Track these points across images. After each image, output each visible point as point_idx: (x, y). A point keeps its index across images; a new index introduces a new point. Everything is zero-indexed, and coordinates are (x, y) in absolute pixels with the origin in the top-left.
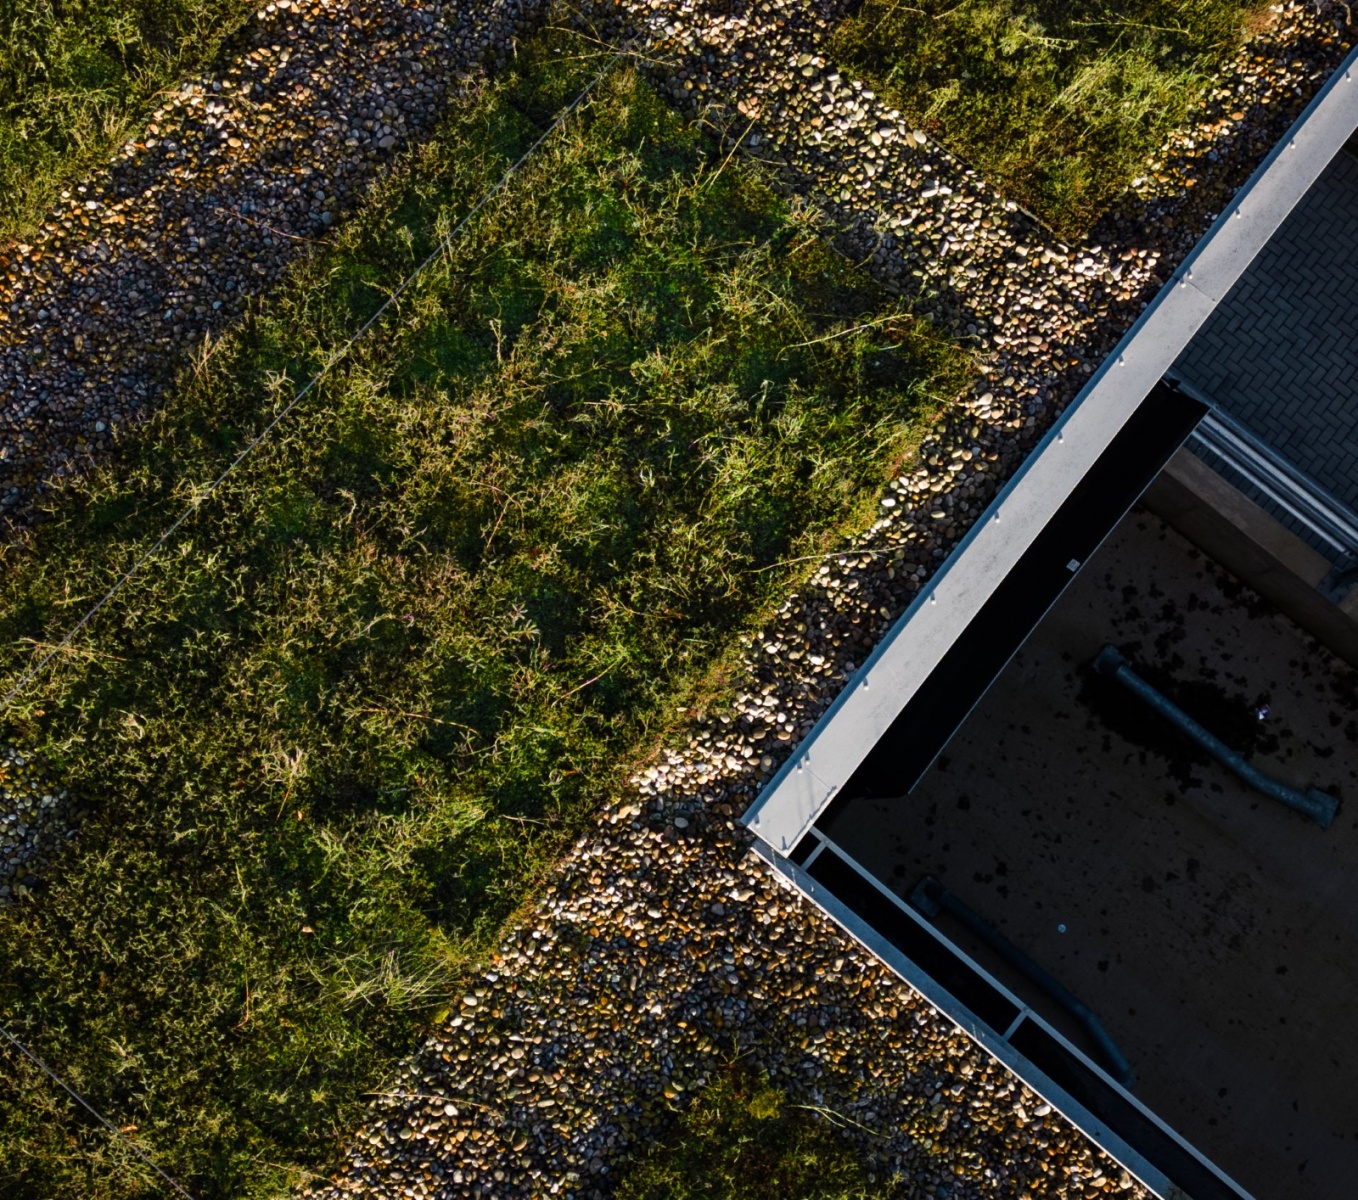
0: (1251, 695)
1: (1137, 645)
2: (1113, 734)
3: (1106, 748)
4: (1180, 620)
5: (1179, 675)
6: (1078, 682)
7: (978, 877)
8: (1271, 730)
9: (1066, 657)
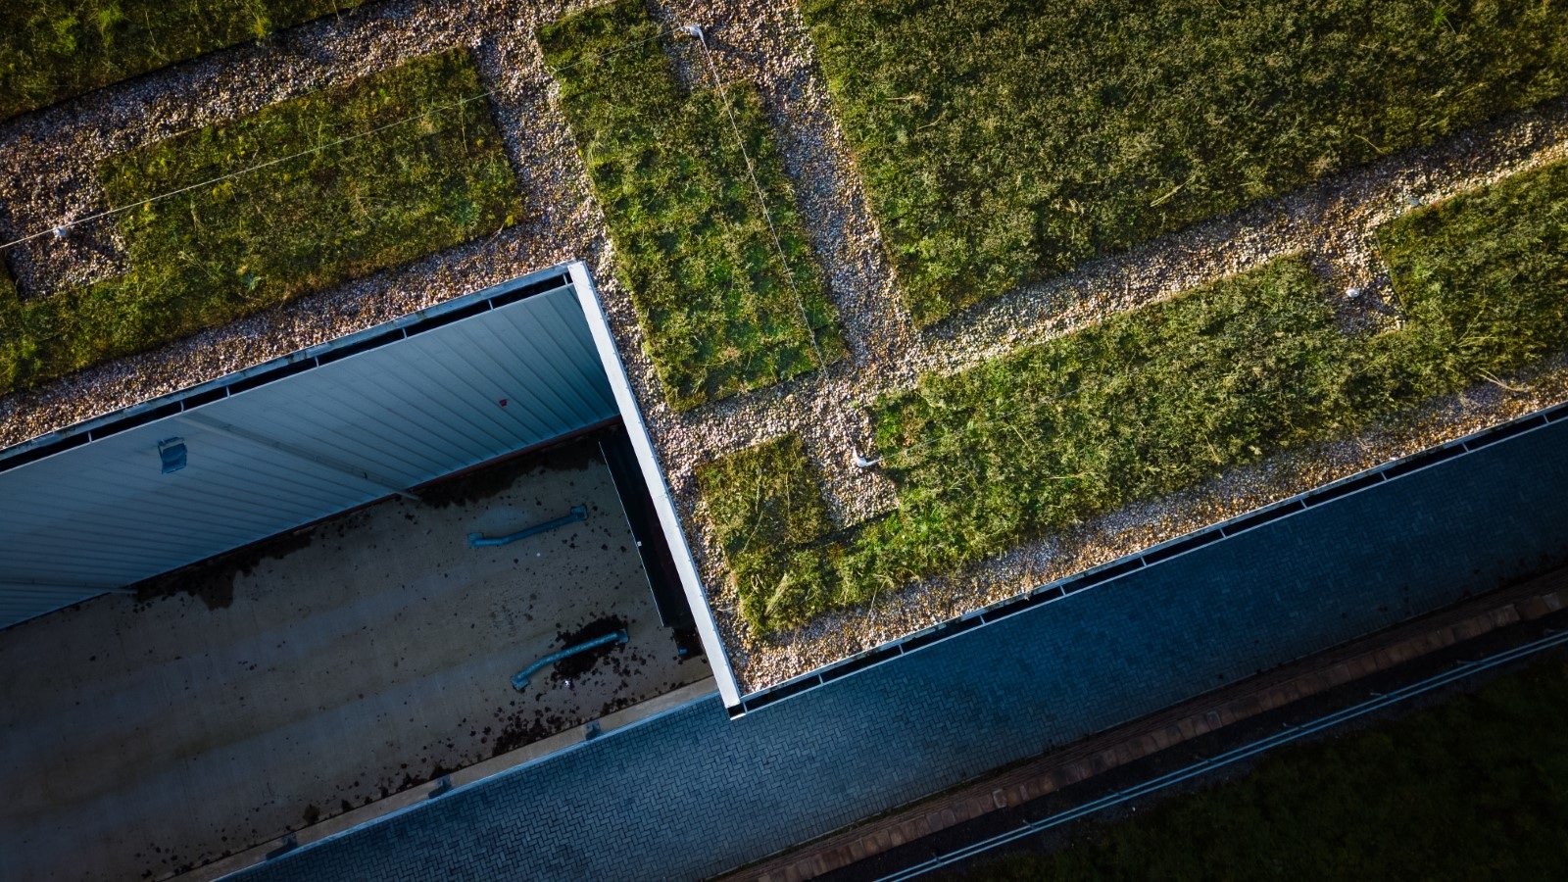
0: (577, 683)
1: (622, 651)
2: (594, 620)
3: (591, 614)
4: (620, 674)
5: (601, 660)
6: (622, 619)
7: (575, 535)
8: (559, 682)
9: (634, 621)
